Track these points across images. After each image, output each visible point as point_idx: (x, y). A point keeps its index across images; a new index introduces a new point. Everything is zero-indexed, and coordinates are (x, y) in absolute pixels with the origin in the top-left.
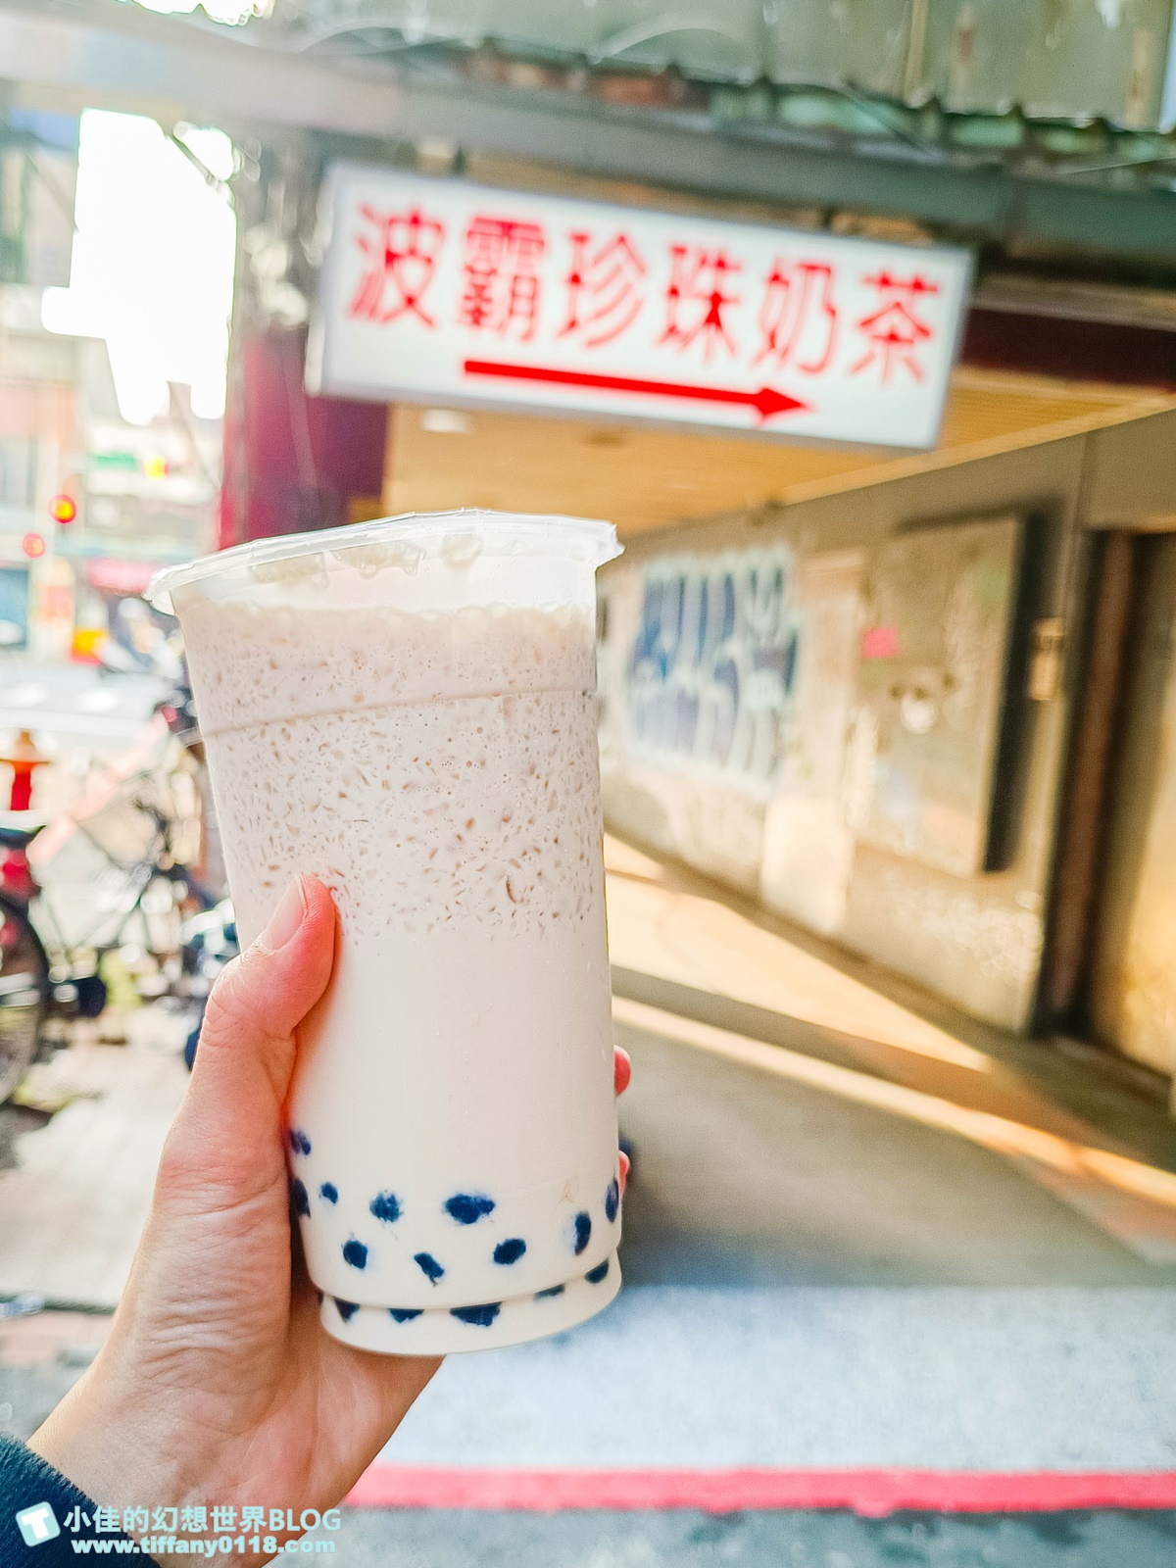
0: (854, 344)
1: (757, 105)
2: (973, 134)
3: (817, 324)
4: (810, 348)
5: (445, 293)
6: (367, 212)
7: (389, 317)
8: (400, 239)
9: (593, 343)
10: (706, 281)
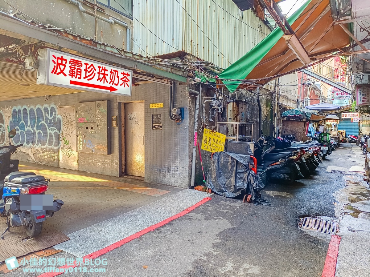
0: (121, 82)
1: (103, 47)
2: (127, 55)
3: (116, 79)
4: (116, 82)
5: (67, 71)
6: (54, 56)
7: (58, 74)
8: (60, 61)
9: (88, 80)
10: (103, 72)
